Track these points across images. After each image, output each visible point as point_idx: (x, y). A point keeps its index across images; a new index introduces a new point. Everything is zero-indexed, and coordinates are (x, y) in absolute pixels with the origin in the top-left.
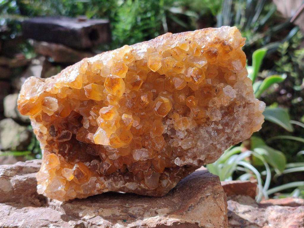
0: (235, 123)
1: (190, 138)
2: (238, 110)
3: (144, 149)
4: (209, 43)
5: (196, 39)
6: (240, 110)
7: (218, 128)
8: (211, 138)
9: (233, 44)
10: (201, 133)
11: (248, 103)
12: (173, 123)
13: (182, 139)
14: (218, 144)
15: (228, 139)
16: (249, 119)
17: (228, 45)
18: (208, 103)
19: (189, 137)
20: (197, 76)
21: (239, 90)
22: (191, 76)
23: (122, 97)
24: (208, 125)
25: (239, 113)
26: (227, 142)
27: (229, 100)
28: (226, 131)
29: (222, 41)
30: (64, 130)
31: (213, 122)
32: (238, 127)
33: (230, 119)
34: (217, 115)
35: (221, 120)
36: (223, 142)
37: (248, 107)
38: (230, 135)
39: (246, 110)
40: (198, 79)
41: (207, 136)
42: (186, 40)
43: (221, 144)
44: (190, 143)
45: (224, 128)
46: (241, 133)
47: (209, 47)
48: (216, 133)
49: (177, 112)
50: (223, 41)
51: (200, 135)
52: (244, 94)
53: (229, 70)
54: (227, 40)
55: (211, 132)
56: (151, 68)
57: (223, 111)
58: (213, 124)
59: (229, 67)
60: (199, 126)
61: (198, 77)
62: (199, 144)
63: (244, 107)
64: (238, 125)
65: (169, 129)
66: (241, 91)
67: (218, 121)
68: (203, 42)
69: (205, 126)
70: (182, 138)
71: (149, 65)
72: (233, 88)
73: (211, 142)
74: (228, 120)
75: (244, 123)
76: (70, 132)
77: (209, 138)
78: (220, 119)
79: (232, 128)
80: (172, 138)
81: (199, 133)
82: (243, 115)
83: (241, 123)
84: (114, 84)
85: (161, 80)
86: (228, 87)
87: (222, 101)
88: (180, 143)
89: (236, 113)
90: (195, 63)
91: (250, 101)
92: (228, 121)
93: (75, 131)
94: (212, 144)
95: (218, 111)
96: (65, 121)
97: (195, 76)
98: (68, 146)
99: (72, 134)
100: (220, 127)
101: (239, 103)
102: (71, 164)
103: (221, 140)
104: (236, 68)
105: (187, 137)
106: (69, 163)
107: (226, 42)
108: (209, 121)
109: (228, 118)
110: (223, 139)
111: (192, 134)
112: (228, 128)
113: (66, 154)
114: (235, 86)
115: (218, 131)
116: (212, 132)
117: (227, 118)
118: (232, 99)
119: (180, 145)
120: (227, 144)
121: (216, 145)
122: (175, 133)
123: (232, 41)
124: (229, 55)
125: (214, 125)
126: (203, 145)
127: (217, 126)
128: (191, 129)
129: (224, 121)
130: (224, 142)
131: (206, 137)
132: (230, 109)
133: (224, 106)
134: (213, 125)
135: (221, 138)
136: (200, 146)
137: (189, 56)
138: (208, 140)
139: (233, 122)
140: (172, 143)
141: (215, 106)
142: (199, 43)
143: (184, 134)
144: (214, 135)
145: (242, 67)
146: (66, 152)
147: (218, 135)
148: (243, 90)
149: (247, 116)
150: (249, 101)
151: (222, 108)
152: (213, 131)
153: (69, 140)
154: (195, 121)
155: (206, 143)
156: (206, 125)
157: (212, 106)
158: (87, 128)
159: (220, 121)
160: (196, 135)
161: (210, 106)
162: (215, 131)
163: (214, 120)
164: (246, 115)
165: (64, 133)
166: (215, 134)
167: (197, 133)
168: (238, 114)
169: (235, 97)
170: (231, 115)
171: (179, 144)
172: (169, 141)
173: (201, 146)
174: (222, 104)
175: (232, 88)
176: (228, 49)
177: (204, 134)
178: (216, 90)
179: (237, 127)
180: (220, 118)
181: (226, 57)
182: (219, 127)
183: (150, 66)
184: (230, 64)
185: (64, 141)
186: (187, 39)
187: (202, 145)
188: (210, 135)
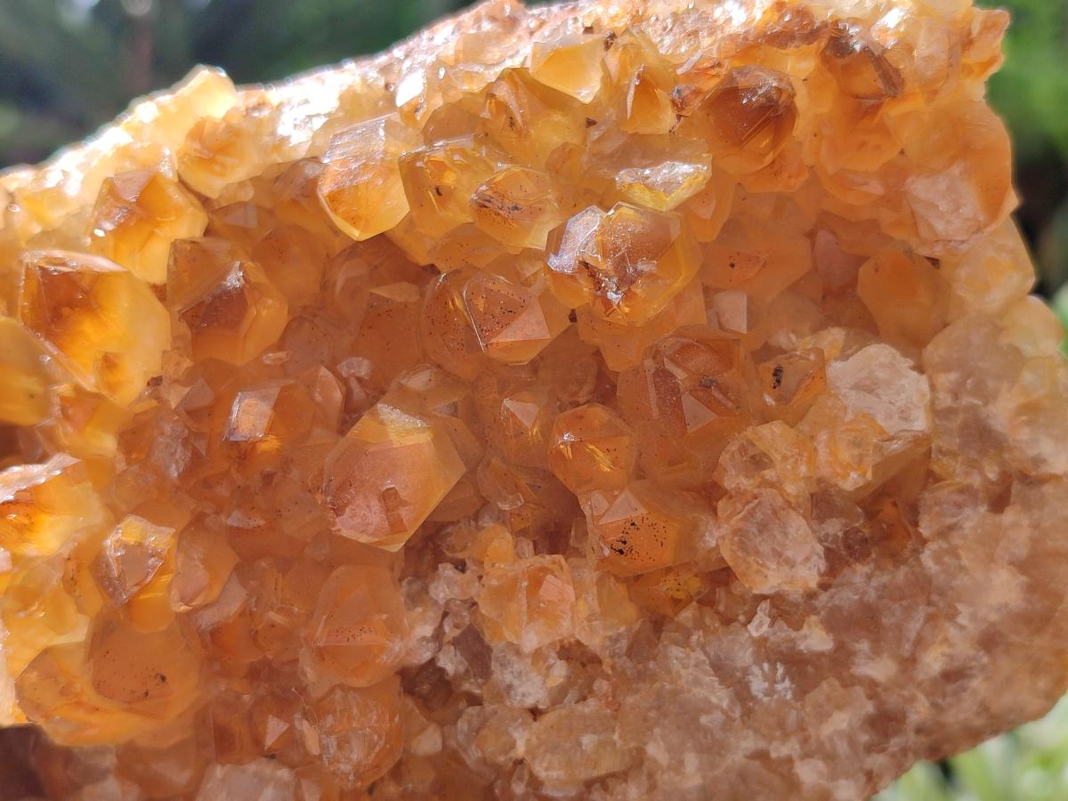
0: (930, 618)
1: (591, 706)
2: (950, 521)
3: (267, 768)
4: (732, 37)
5: (653, 19)
6: (968, 525)
7: (802, 646)
8: (748, 713)
9: (907, 47)
10: (669, 672)
11: (1025, 478)
12: (475, 591)
13: (535, 713)
14: (806, 755)
15: (884, 723)
16: (1031, 589)
17: (865, 50)
18: (714, 465)
19: (584, 699)
20: (620, 265)
21: (961, 384)
22: (586, 265)
23: (140, 399)
24: (727, 621)
25: (956, 540)
26: (869, 749)
27: (878, 448)
28: (858, 671)
29: (825, 25)
31: (764, 597)
32: (951, 645)
33: (885, 586)
34: (789, 553)
35: (824, 587)
36: (843, 748)
37: (1027, 506)
38: (893, 701)
39: (1015, 525)
40: (625, 282)
41: (721, 697)
42: (588, 30)
43: (830, 757)
44: (588, 741)
45: (840, 647)
46: (976, 683)
47: (726, 63)
48: (787, 683)
49: (501, 518)
50: (836, 22)
51: (668, 686)
52: (1001, 413)
53: (891, 239)
54: (867, 22)
55: (746, 671)
56: (335, 210)
57: (834, 527)
58: (760, 614)
59: (886, 216)
60: (657, 623)
61: (630, 270)
62: (656, 750)
63: (999, 503)
64: (952, 632)
65: (450, 631)
66: (979, 390)
67: (795, 593)
68: (695, 33)
69: (700, 624)
70: (530, 702)
71: (325, 189)
72: (911, 363)
73: (748, 743)
74: (876, 589)
75: (994, 617)
77: (737, 713)
78: (813, 585)
79: (908, 647)
80: (475, 701)
81: (653, 678)
82: (991, 559)
83: (973, 617)
84: (66, 311)
85: (399, 293)
86: (879, 354)
87: (823, 454)
88: (521, 742)
89: (933, 546)
90: (623, 177)
91: (1044, 461)
92: (872, 595)
94: (761, 756)
95: (798, 525)
97: (606, 265)
100: (816, 639)
101: (956, 471)
103: (827, 730)
104: (940, 226)
105: (572, 695)
107: (852, 31)
108: (729, 592)
109: (869, 577)
110: (841, 721)
111: (607, 677)
112: (876, 652)
114: (935, 351)
115: (799, 666)
116: (756, 669)
117: (862, 580)
118: (891, 439)
119: (520, 750)
120: (877, 761)
121: (789, 761)
122: (488, 667)
123: (899, 25)
124: (884, 130)
125: (768, 620)
126: (691, 761)
127: (794, 634)
128: (594, 642)
129: (846, 597)
130: (852, 743)
131: (709, 708)
132: (888, 511)
133: (840, 491)
134: (761, 624)
135: (823, 716)
136: (669, 768)
137: (595, 134)
138: (728, 723)
139: (908, 611)
140: (477, 732)
141: (772, 485)
142: (668, 40)
143: (547, 676)
144: (770, 692)
145: (981, 218)
147: (801, 692)
148: (991, 384)
149: (1022, 566)
150: (1038, 461)
151: (822, 502)
152: (758, 662)
154: (621, 590)
155: (712, 749)
156: (708, 621)
157: (746, 483)
159: (811, 596)
160: (637, 691)
161: (729, 483)
162: (781, 670)
163: (765, 588)
164: (1011, 563)
166: (779, 687)
167: (641, 676)
168: (953, 552)
169: (920, 423)
170: (896, 558)
171: (513, 746)
172: (459, 714)
173: (678, 767)
174: (825, 471)
175: (905, 364)
176: (867, 81)
177: (697, 682)
178: (778, 373)
179: (946, 641)
181: (863, 144)
182: (805, 637)
183: (334, 198)
184: (895, 199)
186: (598, 21)
187: (681, 763)
188: (742, 693)
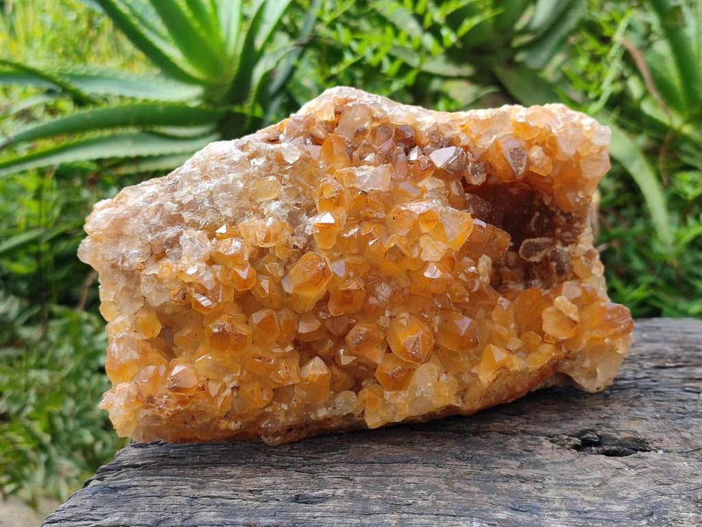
3: (365, 188)
10: (233, 209)
12: (290, 238)
13: (277, 199)
28: (176, 206)
30: (535, 262)
31: (201, 229)
33: (164, 230)
34: (190, 242)
45: (180, 213)
49: (278, 260)
57: (176, 250)
58: (203, 224)
62: (241, 185)
65: (301, 226)
67: (191, 230)
70: (276, 203)
76: (521, 256)
78: (184, 232)
79: (160, 212)
80: (298, 205)
81: (237, 208)
86: (155, 303)
92: (168, 228)
93: (512, 257)
95: (186, 251)
96: (531, 284)
98: (530, 228)
99: (520, 252)
102: (529, 184)
106: (532, 187)
109: (168, 234)
110: (184, 191)
112: (170, 211)
113: (539, 210)
122: (289, 214)
127: (193, 218)
128: (252, 219)
133: (172, 260)
143: (269, 210)
146: (538, 214)
151: (178, 257)
153: (527, 240)
158: (484, 256)
159: (186, 229)
161: (205, 265)
162: (199, 207)
163: (200, 232)
165: (536, 255)
170: (158, 239)
175: (148, 299)
180: (185, 236)
182: (190, 216)
185: (538, 238)
